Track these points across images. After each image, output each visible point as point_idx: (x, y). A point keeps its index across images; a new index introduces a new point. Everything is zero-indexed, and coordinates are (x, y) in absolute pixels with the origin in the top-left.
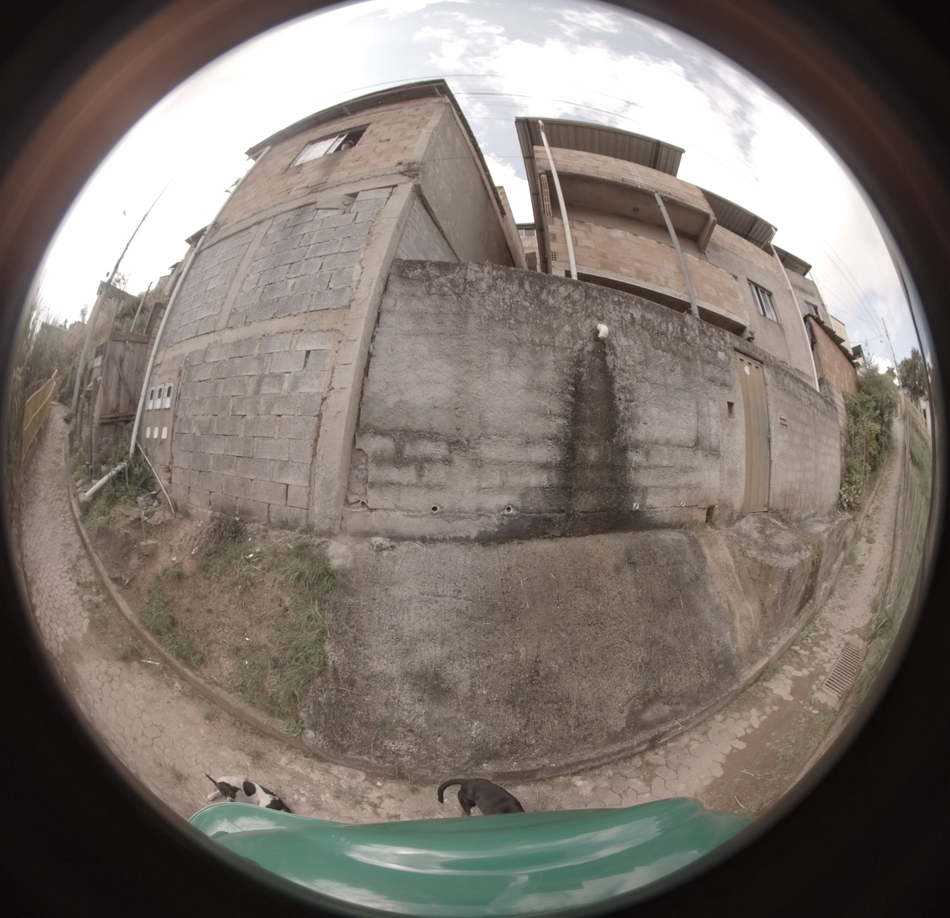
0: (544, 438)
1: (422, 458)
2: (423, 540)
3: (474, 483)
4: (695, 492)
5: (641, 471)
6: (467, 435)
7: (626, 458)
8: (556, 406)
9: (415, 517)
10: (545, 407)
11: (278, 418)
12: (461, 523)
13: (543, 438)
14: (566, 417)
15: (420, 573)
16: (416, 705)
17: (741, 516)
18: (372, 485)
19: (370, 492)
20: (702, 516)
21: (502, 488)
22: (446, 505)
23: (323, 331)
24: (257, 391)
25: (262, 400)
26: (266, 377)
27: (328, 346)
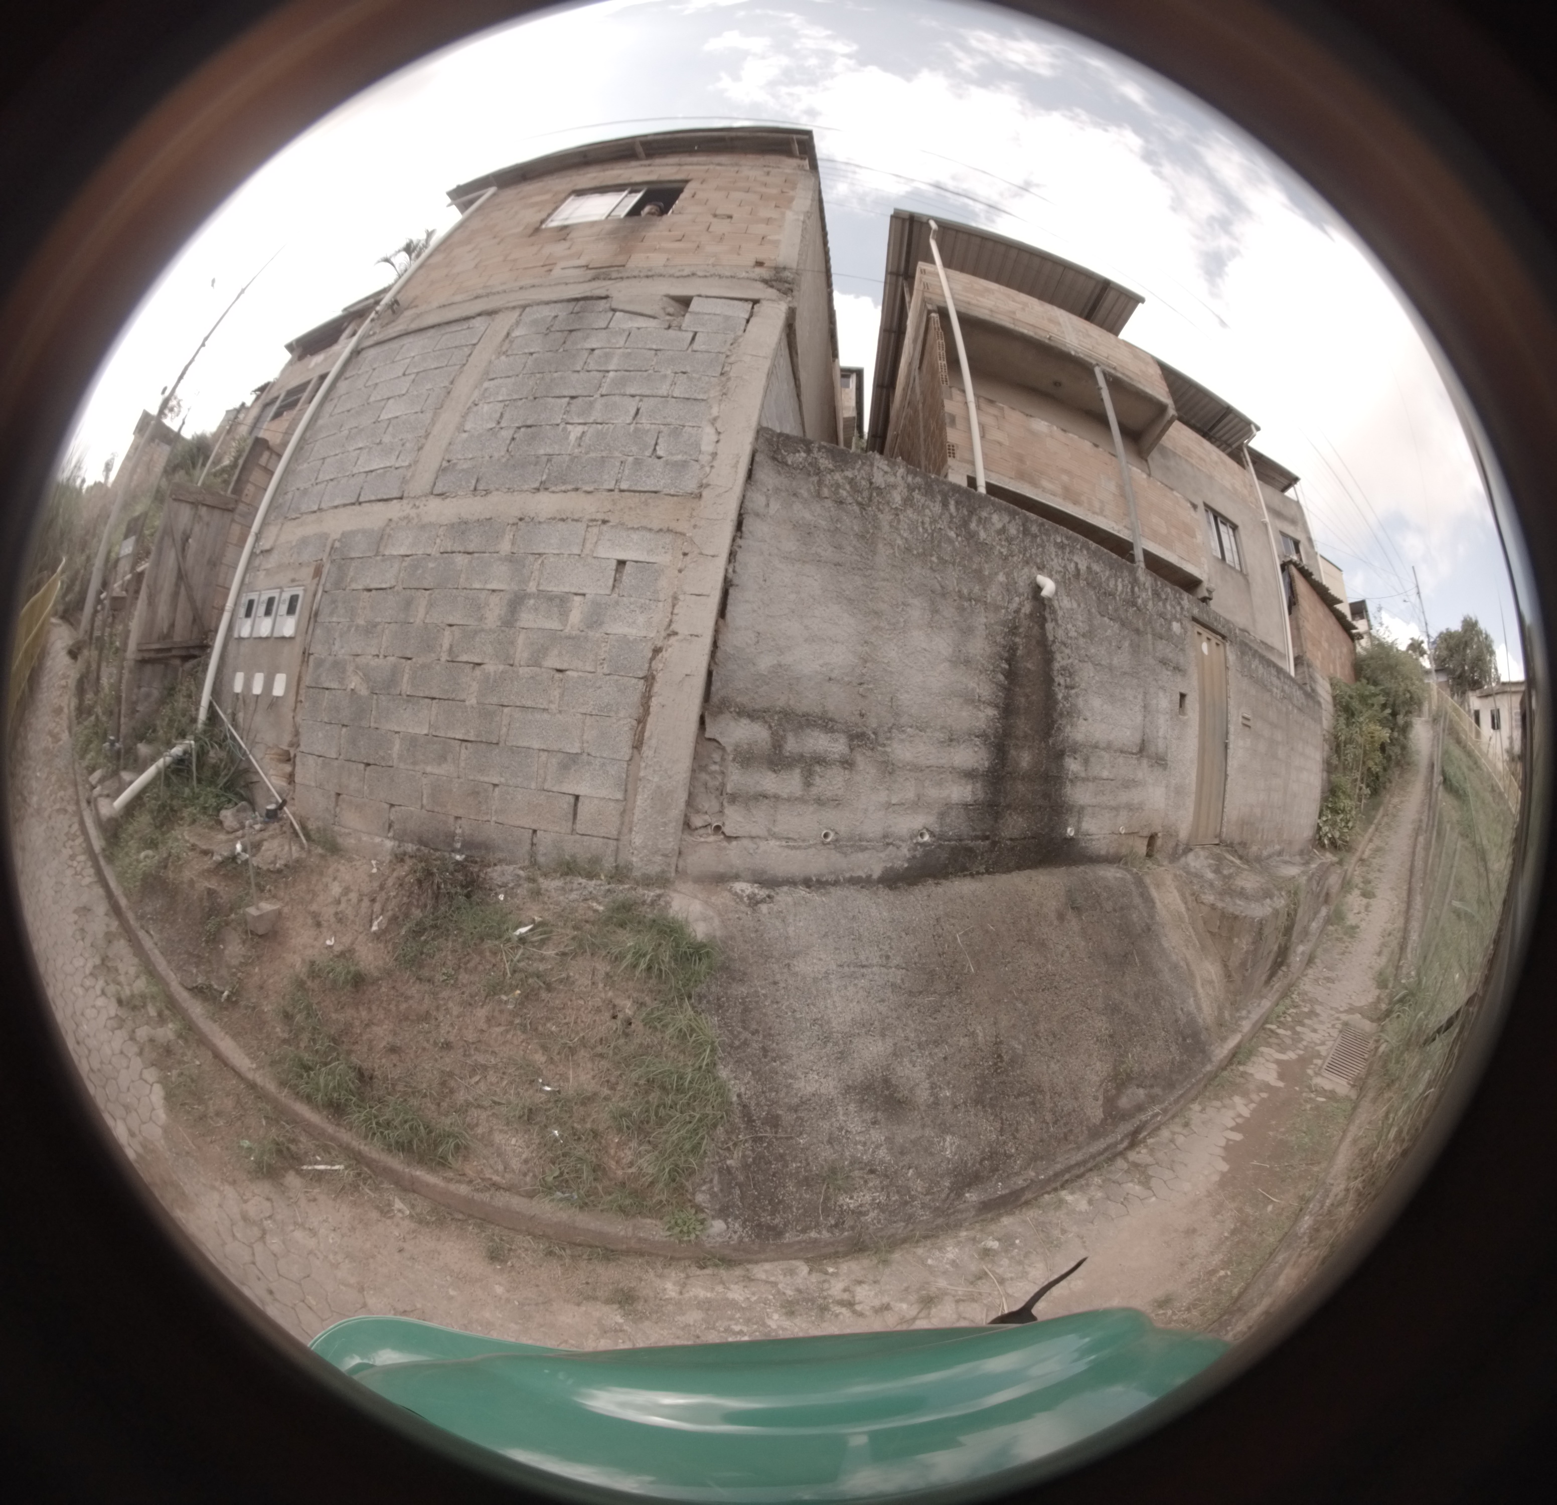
0: (972, 734)
1: (811, 757)
2: (807, 883)
3: (883, 796)
4: (1137, 814)
5: (1078, 784)
6: (874, 726)
7: (1062, 765)
8: (984, 689)
9: (794, 848)
10: (973, 690)
11: (558, 675)
12: (861, 856)
13: (970, 735)
14: (996, 706)
15: (826, 935)
16: (872, 1131)
17: (1188, 850)
18: (733, 799)
19: (729, 810)
20: (1141, 848)
21: (916, 805)
22: (843, 829)
23: (650, 530)
24: (509, 621)
25: (521, 640)
26: (530, 596)
27: (662, 558)
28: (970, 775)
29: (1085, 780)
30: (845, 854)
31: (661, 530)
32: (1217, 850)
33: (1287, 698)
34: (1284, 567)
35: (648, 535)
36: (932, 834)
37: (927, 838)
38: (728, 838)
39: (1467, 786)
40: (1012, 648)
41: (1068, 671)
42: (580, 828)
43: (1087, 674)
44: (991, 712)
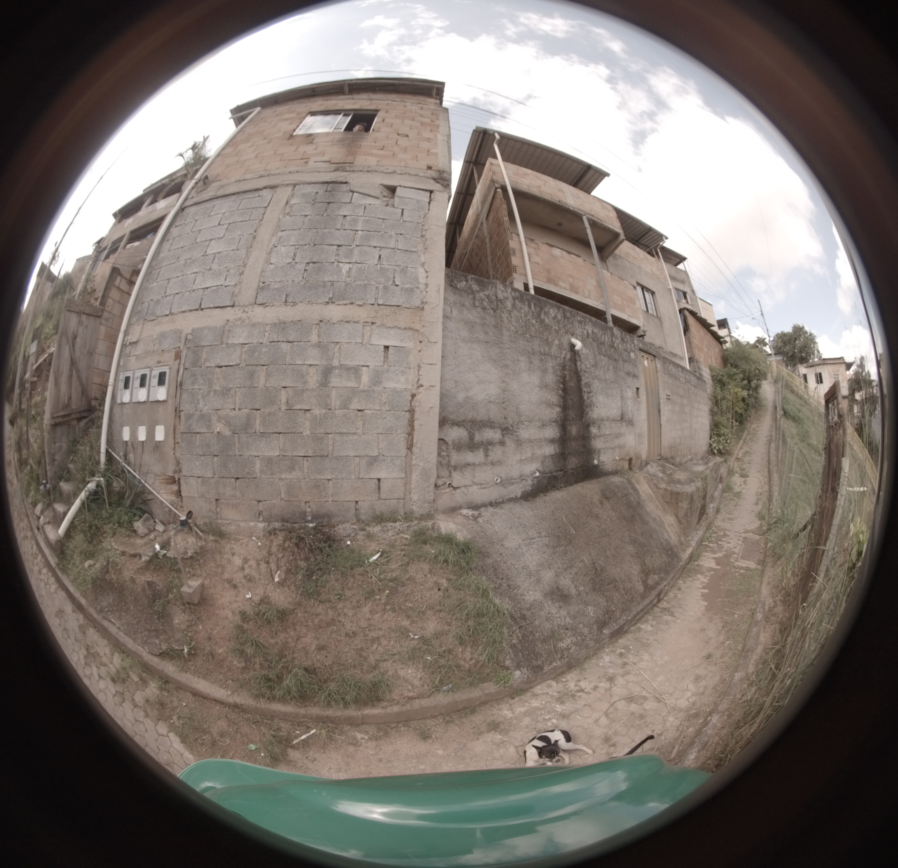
0: (551, 421)
1: (487, 442)
2: (491, 504)
3: (518, 457)
4: (624, 449)
5: (597, 439)
6: (511, 423)
7: (589, 431)
9: (484, 488)
10: (550, 399)
11: (360, 413)
12: (511, 487)
15: (511, 528)
17: (647, 464)
18: (455, 468)
19: (454, 474)
20: (626, 465)
21: (532, 458)
22: (503, 476)
23: (400, 328)
24: (324, 383)
25: (334, 394)
26: (335, 368)
27: (409, 344)
28: (552, 441)
29: (600, 436)
30: (506, 488)
31: (406, 328)
32: (661, 462)
33: (688, 382)
34: (681, 311)
35: (399, 331)
36: (539, 471)
37: (538, 474)
38: (455, 488)
39: (801, 415)
40: (564, 377)
41: (588, 385)
42: (383, 496)
43: (596, 385)
44: (558, 409)
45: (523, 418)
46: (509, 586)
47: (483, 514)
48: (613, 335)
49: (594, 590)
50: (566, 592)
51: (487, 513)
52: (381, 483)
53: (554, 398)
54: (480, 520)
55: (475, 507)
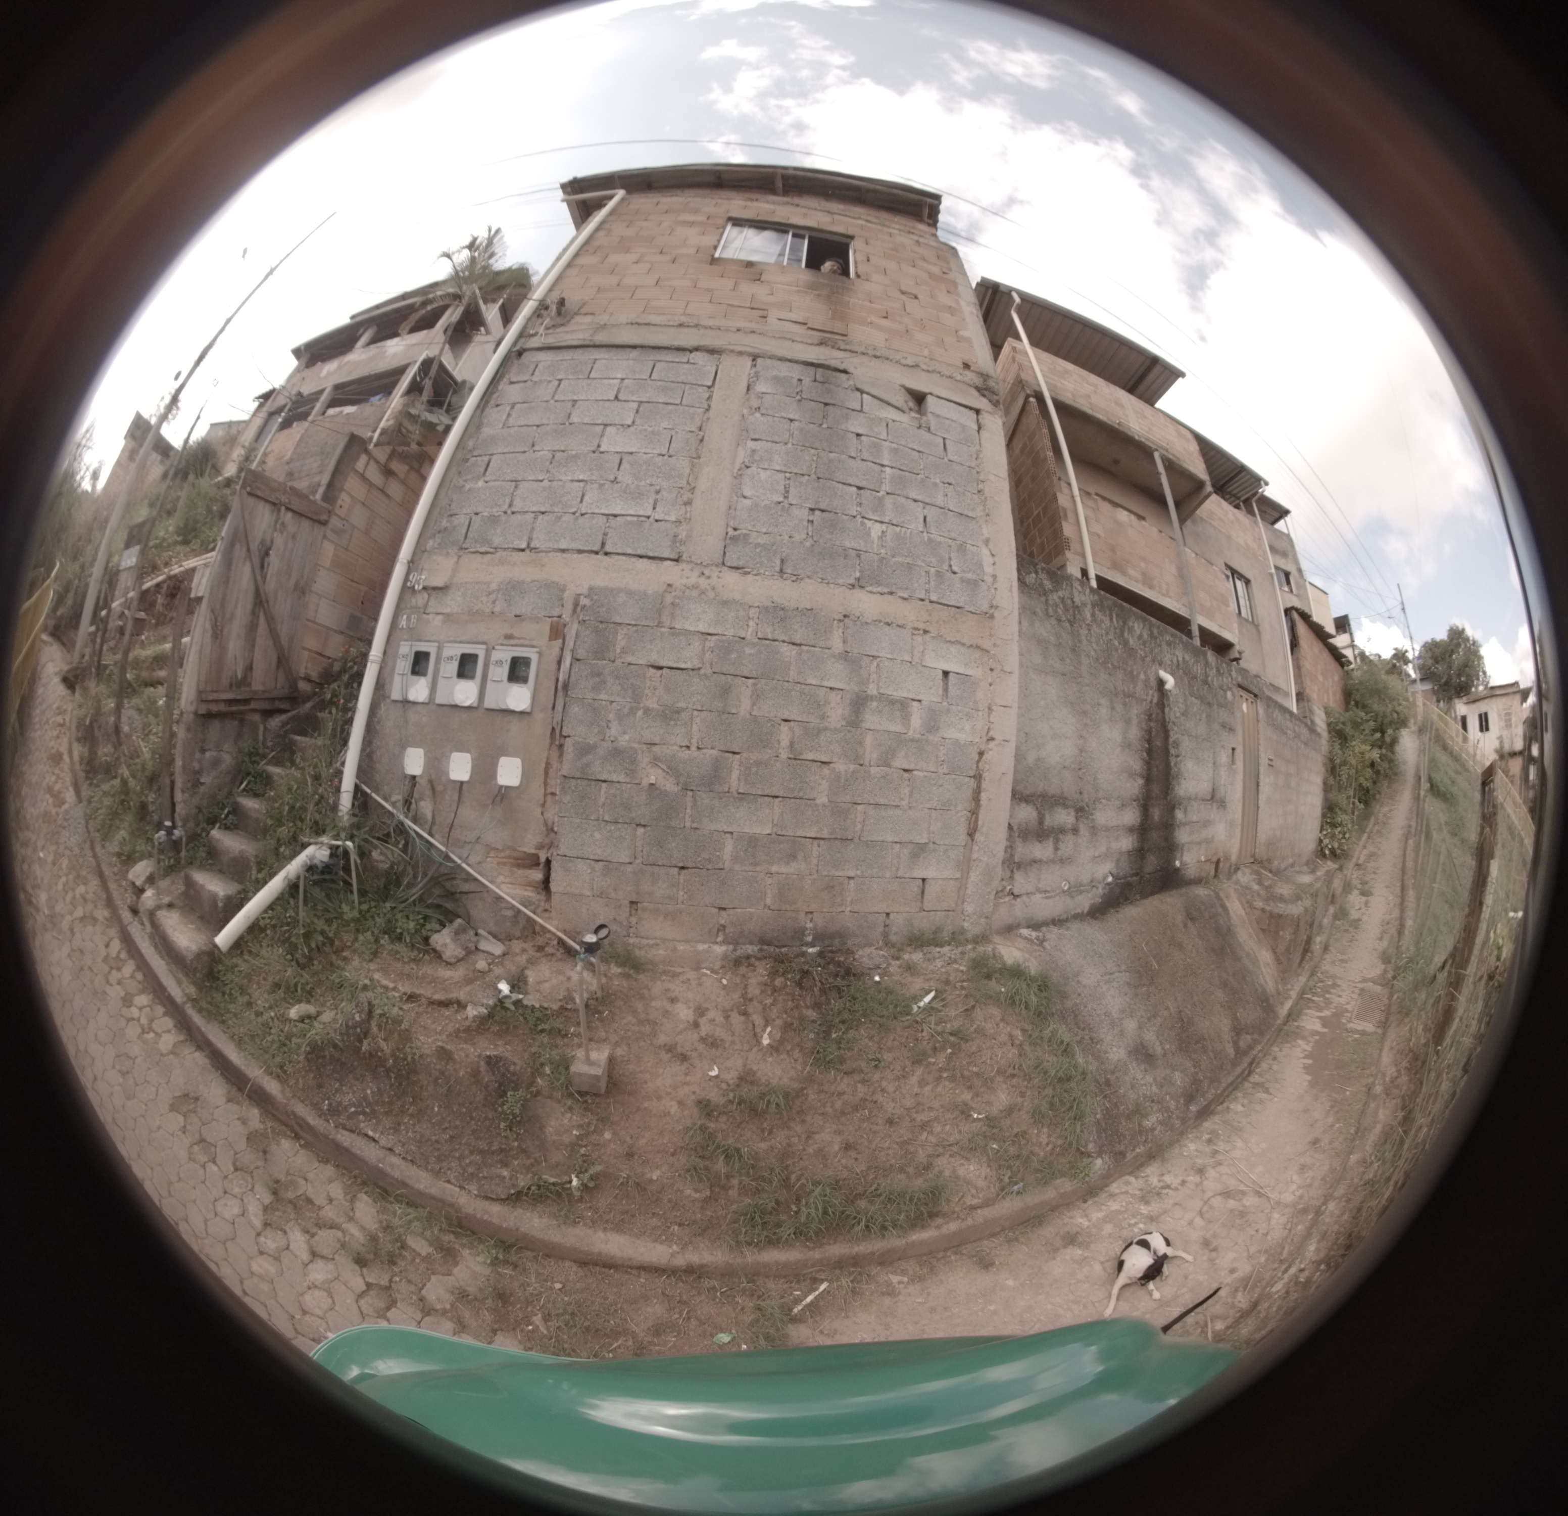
1: (1058, 829)
2: (1054, 922)
3: (1091, 852)
4: (1210, 846)
5: (1182, 828)
6: (1087, 800)
9: (1049, 898)
12: (1080, 898)
13: (1131, 800)
15: (1085, 957)
20: (1213, 870)
21: (1106, 856)
22: (1073, 880)
25: (869, 740)
26: (871, 699)
28: (1131, 830)
29: (1185, 824)
30: (1072, 897)
32: (1255, 867)
34: (1287, 612)
36: (1112, 875)
37: (1110, 879)
38: (1016, 897)
39: (1454, 789)
40: (1149, 731)
41: (1177, 744)
42: (927, 905)
43: (1186, 745)
44: (1141, 781)
45: (1101, 794)
46: (1091, 1039)
47: (1048, 936)
48: (1207, 664)
49: (1181, 1050)
50: (1151, 1051)
51: (1053, 933)
52: (927, 886)
53: (1137, 765)
54: (1046, 944)
55: (1036, 926)
